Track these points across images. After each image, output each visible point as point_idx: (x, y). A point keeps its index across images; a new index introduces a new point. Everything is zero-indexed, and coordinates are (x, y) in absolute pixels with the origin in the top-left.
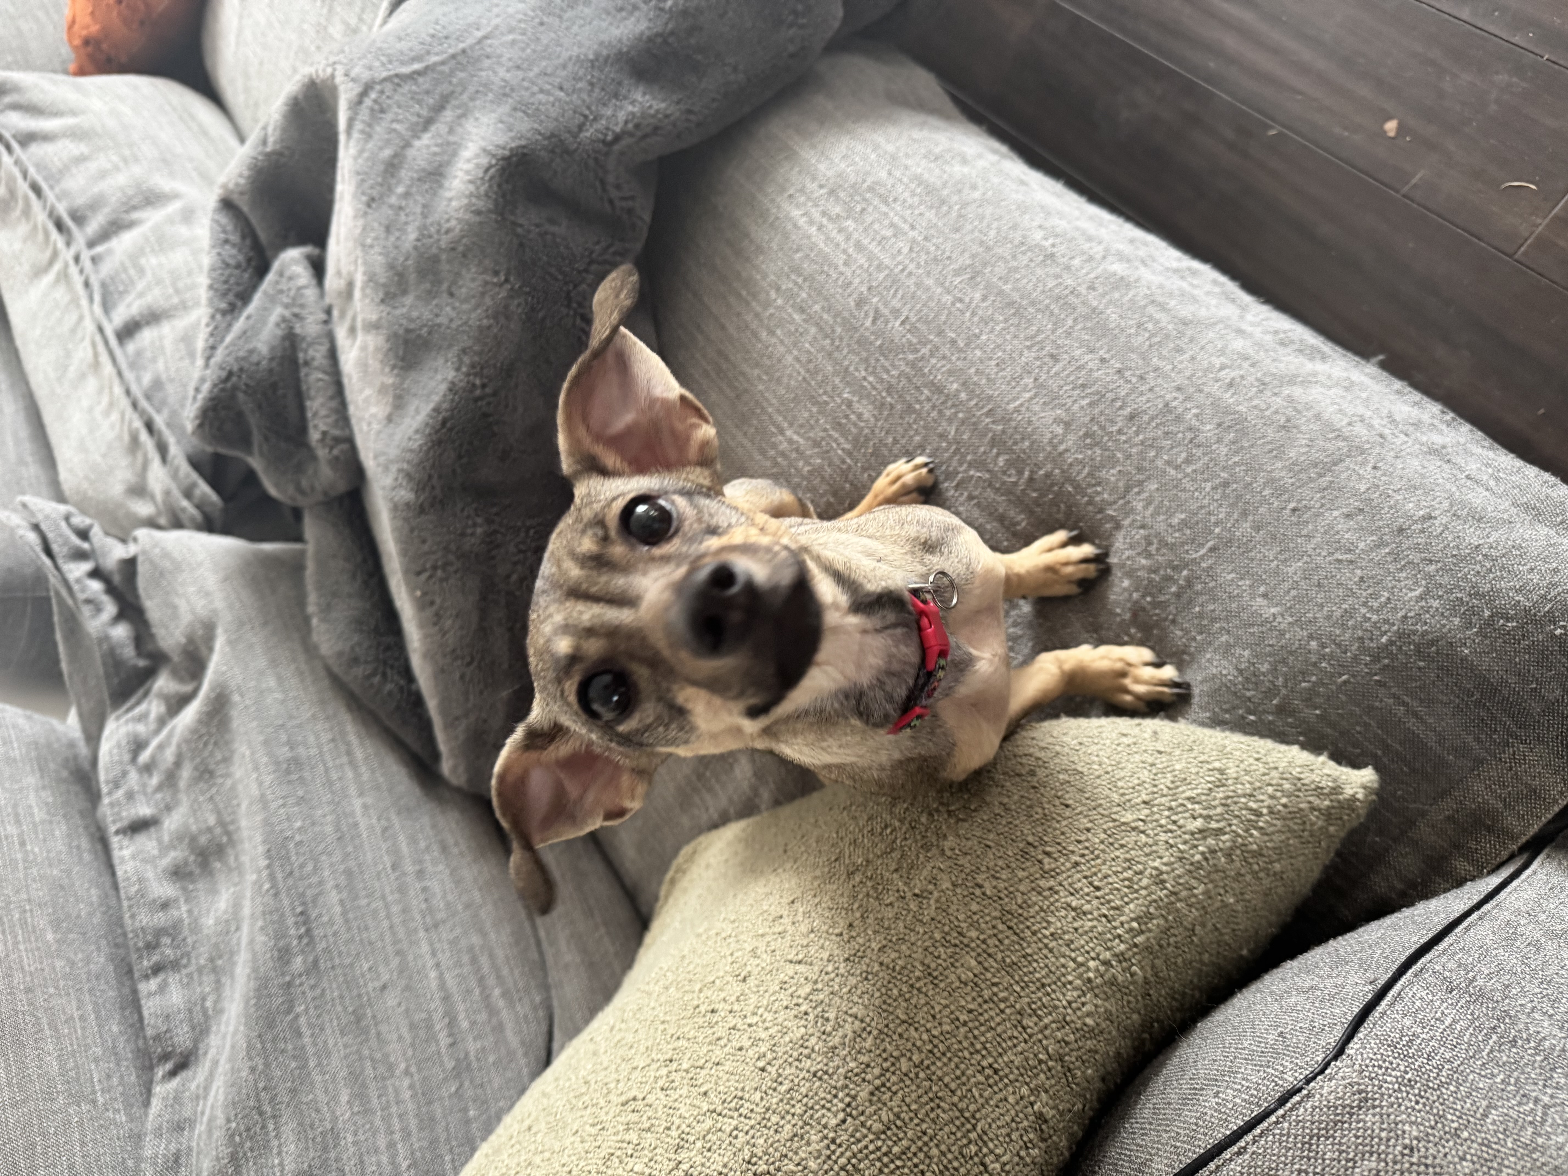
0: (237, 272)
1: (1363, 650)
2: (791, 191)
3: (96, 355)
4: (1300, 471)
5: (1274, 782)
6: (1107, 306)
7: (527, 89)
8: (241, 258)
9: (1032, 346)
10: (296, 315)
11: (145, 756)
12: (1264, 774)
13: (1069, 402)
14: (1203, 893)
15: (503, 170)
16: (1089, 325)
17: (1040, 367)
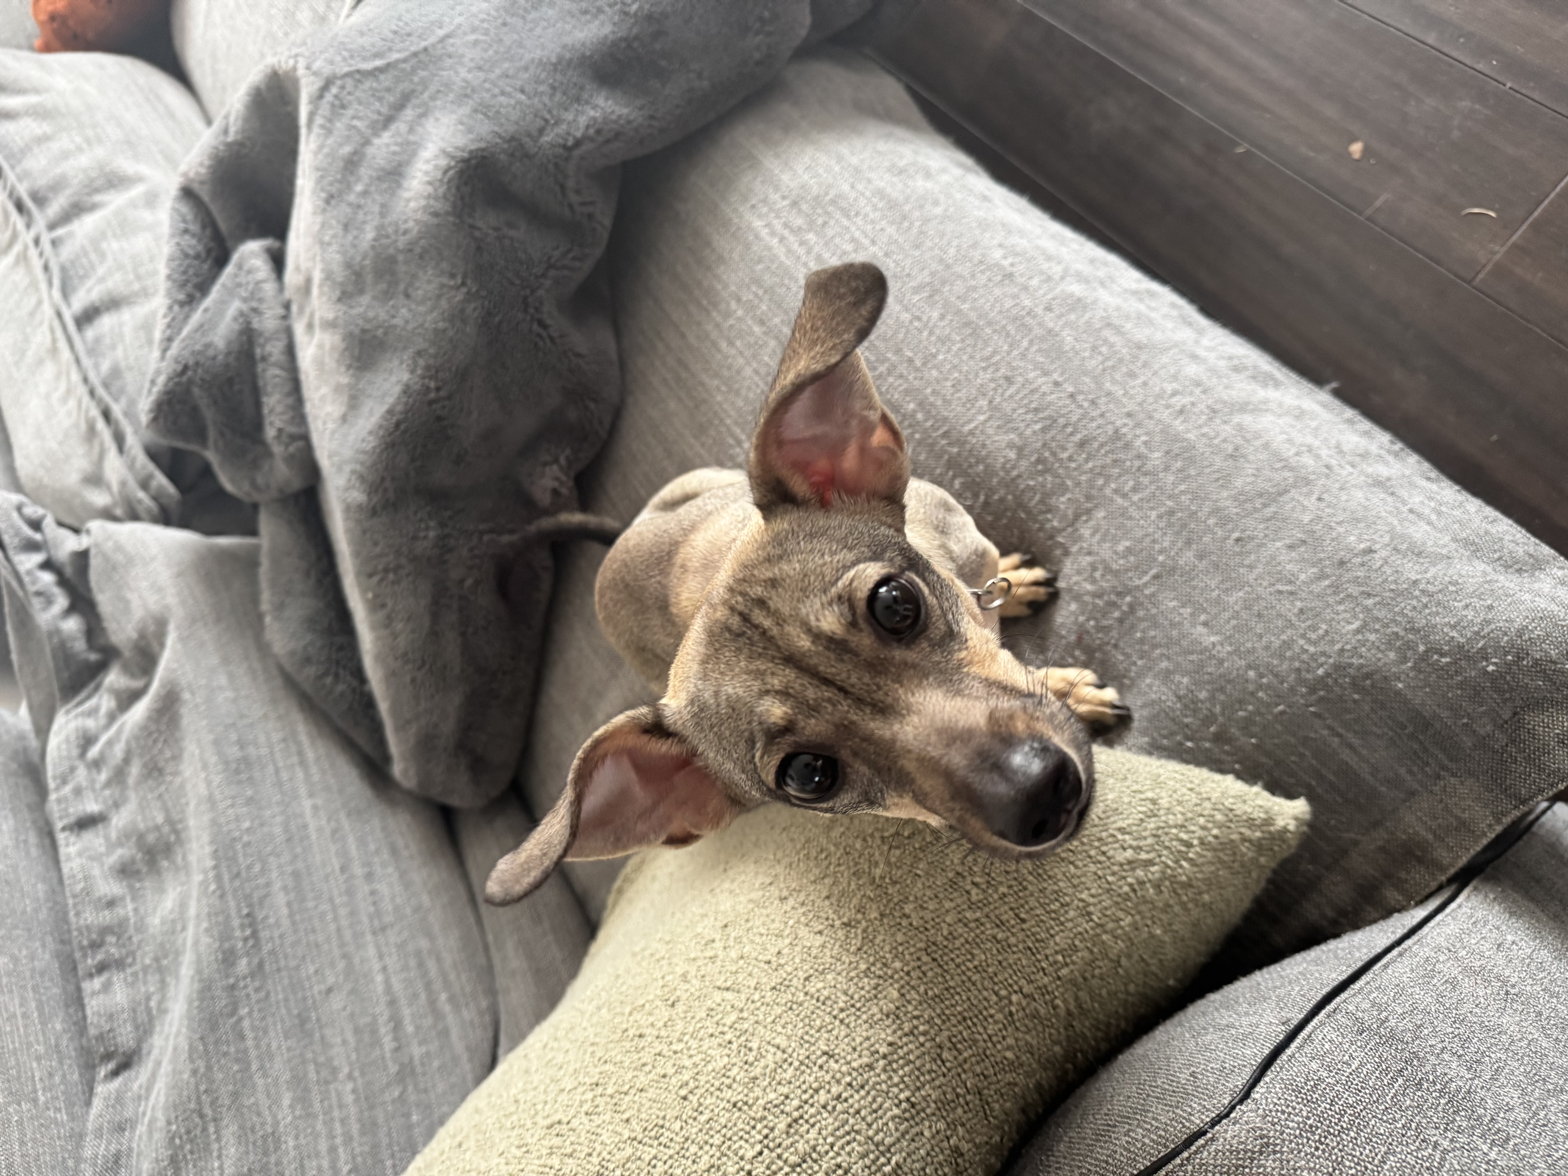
0: (196, 262)
1: (1301, 681)
2: (753, 202)
3: (54, 341)
4: (1245, 501)
5: (1206, 813)
6: (1063, 328)
7: (488, 90)
8: (200, 248)
9: (988, 367)
10: (255, 310)
11: (94, 752)
12: (1196, 805)
13: (1022, 425)
14: (1129, 925)
15: (461, 173)
16: (1044, 346)
17: (995, 389)
